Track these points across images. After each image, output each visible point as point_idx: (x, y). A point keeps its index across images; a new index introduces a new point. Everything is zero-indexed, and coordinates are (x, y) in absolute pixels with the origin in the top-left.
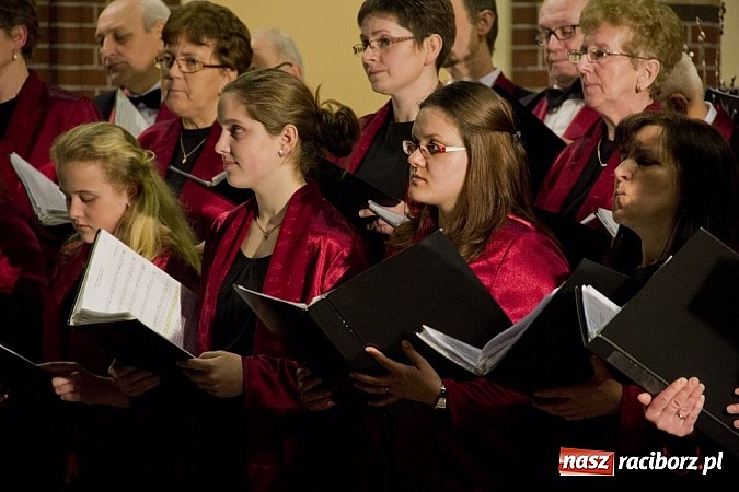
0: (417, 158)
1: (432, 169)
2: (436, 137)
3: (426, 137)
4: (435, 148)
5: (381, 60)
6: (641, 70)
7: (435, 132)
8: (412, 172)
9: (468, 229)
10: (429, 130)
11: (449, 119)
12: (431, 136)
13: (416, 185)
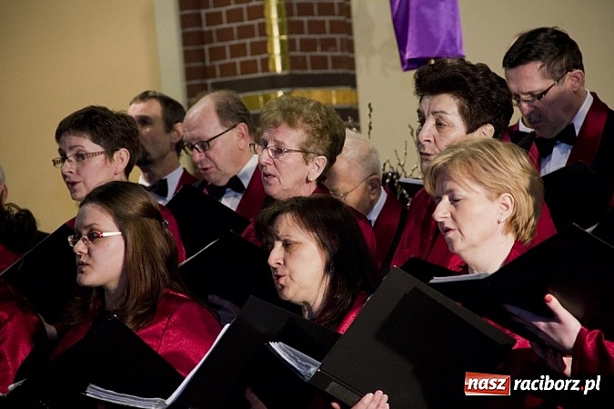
0: (80, 247)
1: (94, 254)
2: (95, 226)
3: (86, 227)
4: (94, 236)
5: (78, 172)
6: (311, 165)
7: (93, 222)
8: (78, 260)
9: (132, 303)
10: (88, 221)
11: (104, 210)
12: (91, 225)
13: (82, 272)
